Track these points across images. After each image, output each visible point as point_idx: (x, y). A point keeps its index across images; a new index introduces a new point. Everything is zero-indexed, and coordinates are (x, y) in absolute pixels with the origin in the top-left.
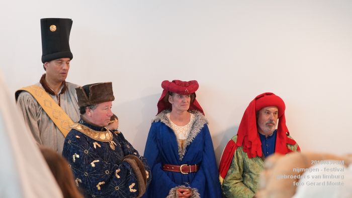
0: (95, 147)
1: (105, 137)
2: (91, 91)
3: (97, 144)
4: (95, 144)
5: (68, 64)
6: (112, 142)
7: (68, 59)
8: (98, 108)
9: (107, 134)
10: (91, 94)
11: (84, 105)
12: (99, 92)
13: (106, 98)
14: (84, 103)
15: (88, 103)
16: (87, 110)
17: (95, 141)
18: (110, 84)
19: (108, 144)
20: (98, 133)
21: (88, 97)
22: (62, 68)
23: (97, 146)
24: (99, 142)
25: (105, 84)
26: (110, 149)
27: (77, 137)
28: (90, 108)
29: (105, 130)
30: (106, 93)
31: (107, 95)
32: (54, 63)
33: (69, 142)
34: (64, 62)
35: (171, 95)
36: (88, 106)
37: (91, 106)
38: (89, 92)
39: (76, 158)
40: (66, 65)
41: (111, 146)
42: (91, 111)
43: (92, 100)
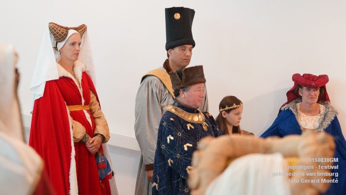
0: (189, 128)
1: (198, 118)
2: (183, 74)
3: (191, 126)
4: (189, 126)
5: (191, 50)
6: (204, 123)
7: (191, 46)
8: (191, 89)
9: (200, 116)
10: (184, 77)
11: (178, 87)
12: (191, 75)
13: (198, 80)
14: (178, 86)
15: (182, 86)
16: (181, 93)
17: (188, 123)
18: (201, 68)
19: (201, 125)
20: (191, 115)
21: (181, 80)
22: (185, 55)
23: (190, 127)
24: (192, 124)
25: (196, 67)
26: (203, 130)
27: (172, 119)
28: (184, 91)
29: (198, 112)
30: (198, 76)
31: (199, 77)
32: (177, 50)
33: (164, 124)
34: (188, 49)
35: (301, 88)
36: (182, 88)
37: (184, 88)
38: (182, 74)
39: (170, 139)
40: (189, 51)
41: (204, 128)
42: (185, 93)
43: (185, 82)
